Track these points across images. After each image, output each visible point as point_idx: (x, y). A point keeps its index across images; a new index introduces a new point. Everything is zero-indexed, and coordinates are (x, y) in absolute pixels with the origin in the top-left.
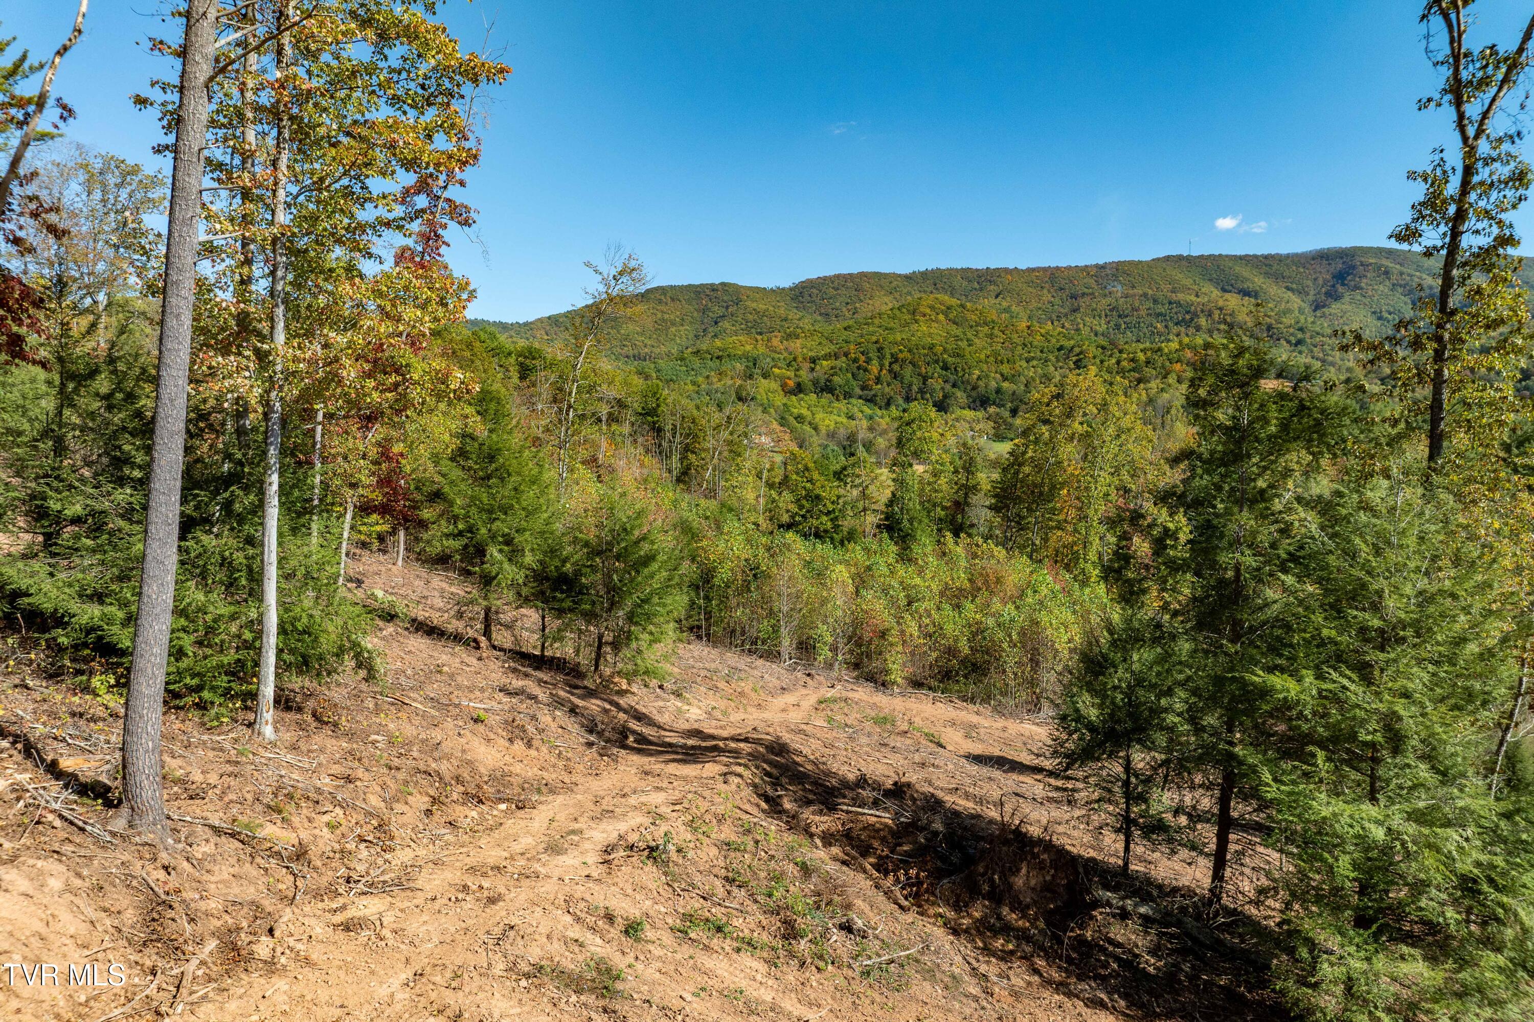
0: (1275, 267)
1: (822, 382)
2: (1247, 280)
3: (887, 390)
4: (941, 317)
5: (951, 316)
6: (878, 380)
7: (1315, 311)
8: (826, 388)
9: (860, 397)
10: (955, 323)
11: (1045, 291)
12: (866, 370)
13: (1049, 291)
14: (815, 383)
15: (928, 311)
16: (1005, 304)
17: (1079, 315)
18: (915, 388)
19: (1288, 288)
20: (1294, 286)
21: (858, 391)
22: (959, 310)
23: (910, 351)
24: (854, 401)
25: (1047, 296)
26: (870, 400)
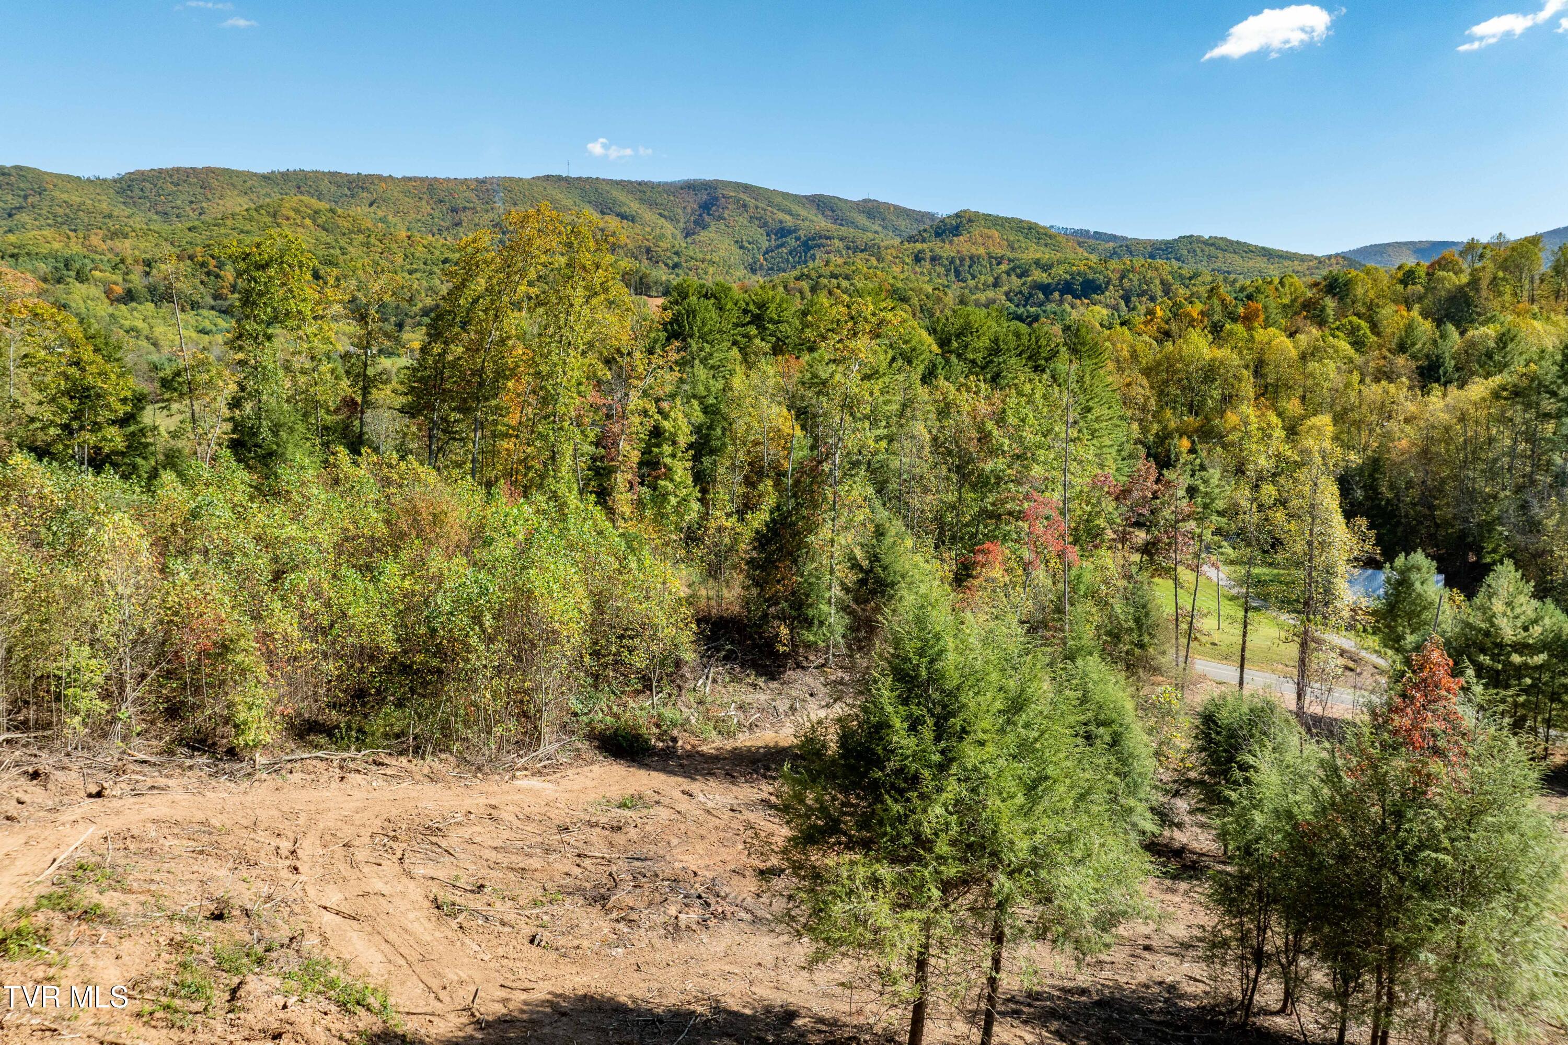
0: (648, 193)
1: (161, 289)
2: (624, 204)
4: (308, 222)
5: (319, 221)
6: (234, 288)
7: (686, 237)
8: (166, 296)
9: (213, 308)
10: (324, 229)
11: (424, 202)
12: (217, 276)
13: (428, 203)
14: (151, 290)
15: (292, 214)
16: (380, 214)
17: (461, 230)
19: (661, 215)
20: (666, 213)
21: (209, 301)
22: (329, 215)
24: (204, 312)
25: (426, 208)
26: (226, 312)
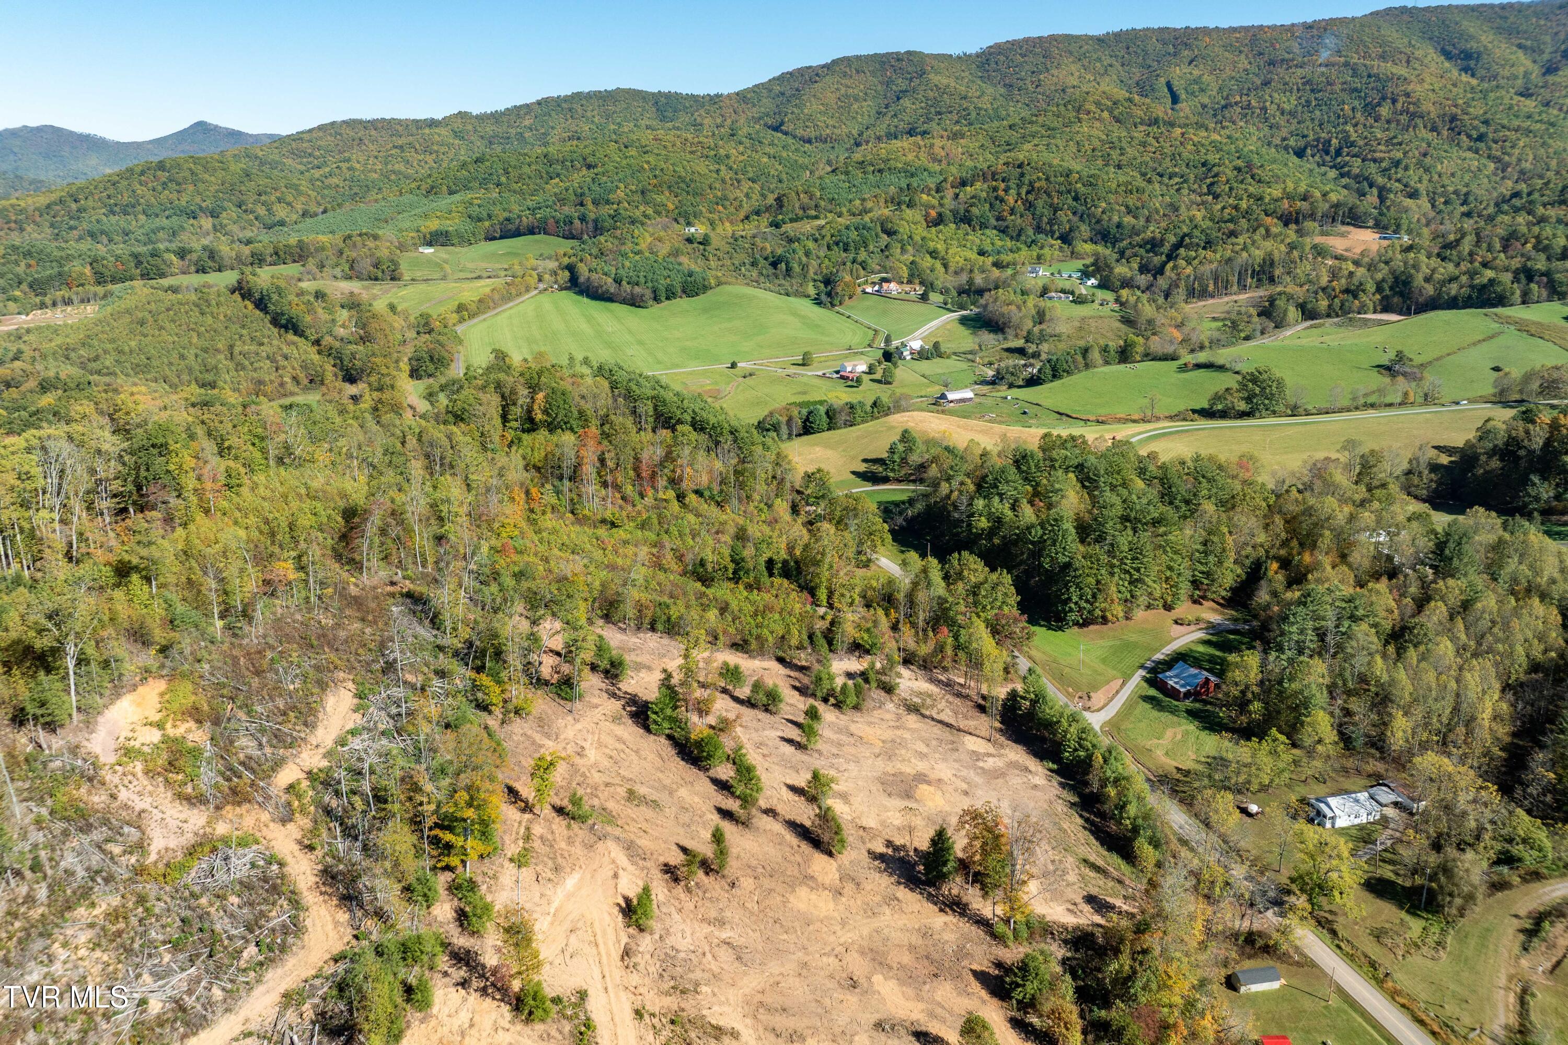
1: (962, 212)
2: (1472, 37)
3: (1019, 221)
4: (1106, 114)
5: (1116, 113)
6: (1012, 211)
8: (965, 219)
9: (995, 228)
10: (1118, 121)
11: (1243, 56)
12: (1002, 201)
13: (1246, 57)
14: (955, 213)
15: (1093, 108)
18: (1045, 219)
19: (1520, 46)
20: (1529, 43)
21: (993, 222)
23: (1047, 179)
24: (988, 232)
25: (1243, 63)
26: (1003, 231)
